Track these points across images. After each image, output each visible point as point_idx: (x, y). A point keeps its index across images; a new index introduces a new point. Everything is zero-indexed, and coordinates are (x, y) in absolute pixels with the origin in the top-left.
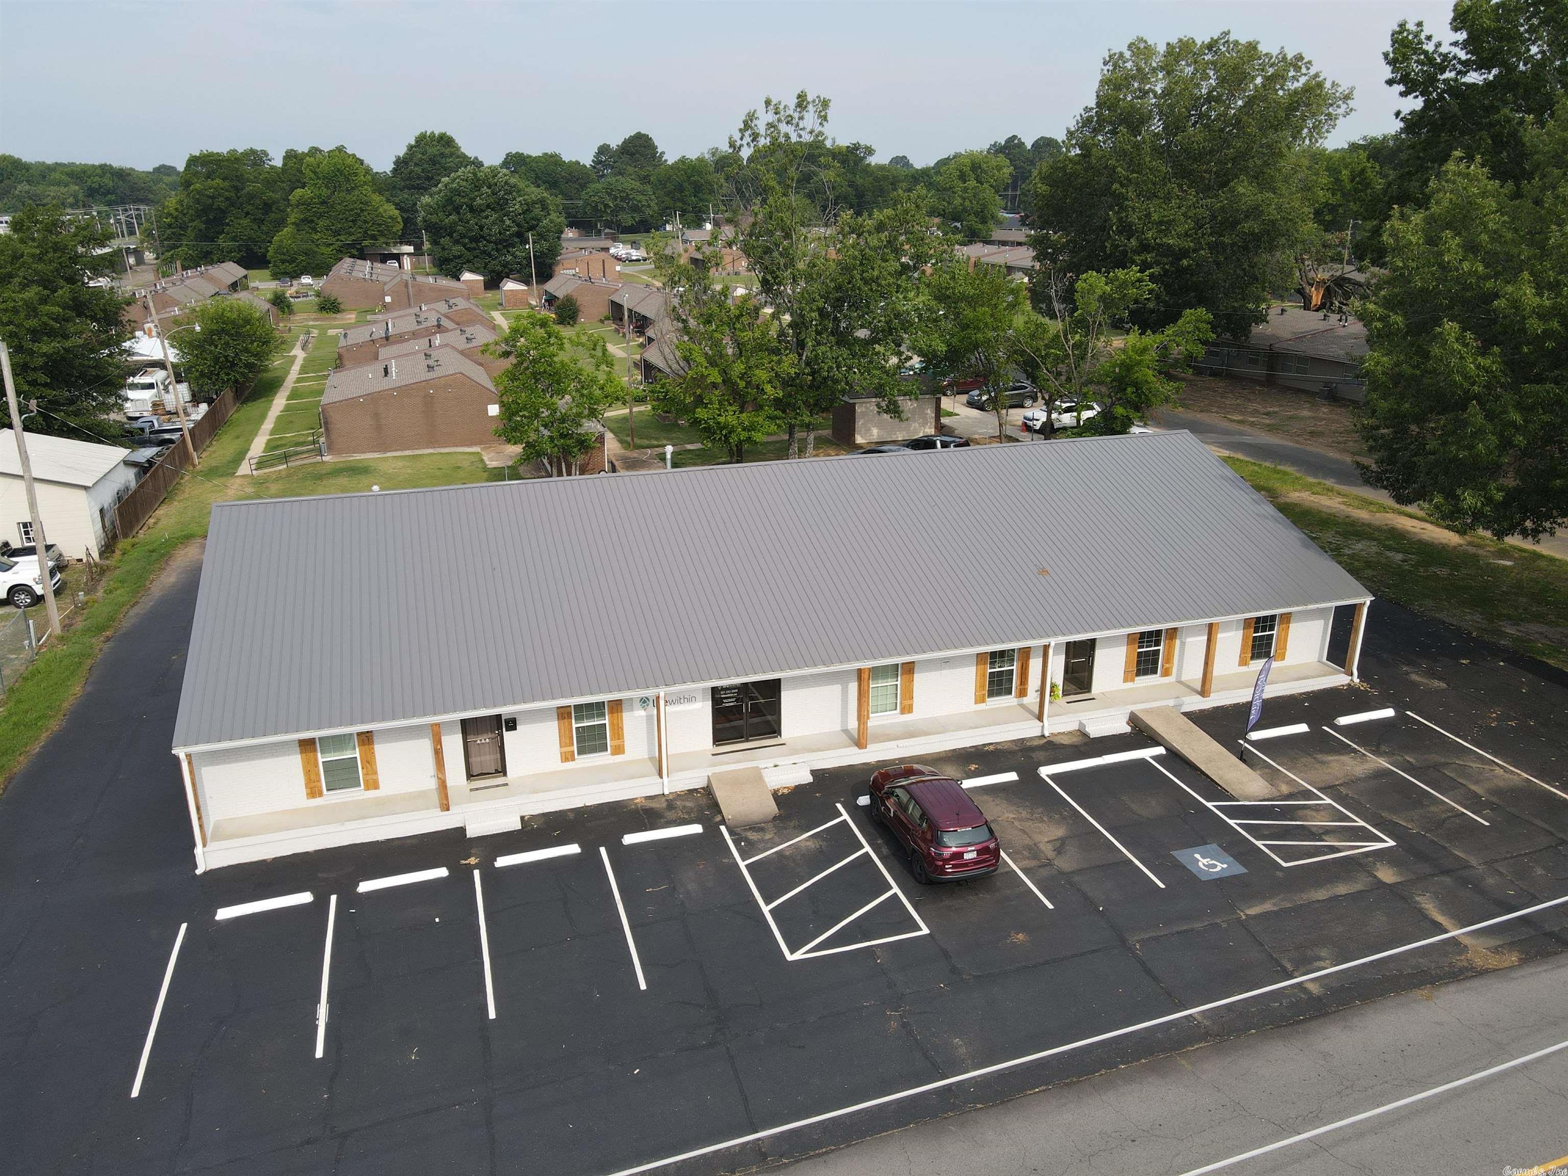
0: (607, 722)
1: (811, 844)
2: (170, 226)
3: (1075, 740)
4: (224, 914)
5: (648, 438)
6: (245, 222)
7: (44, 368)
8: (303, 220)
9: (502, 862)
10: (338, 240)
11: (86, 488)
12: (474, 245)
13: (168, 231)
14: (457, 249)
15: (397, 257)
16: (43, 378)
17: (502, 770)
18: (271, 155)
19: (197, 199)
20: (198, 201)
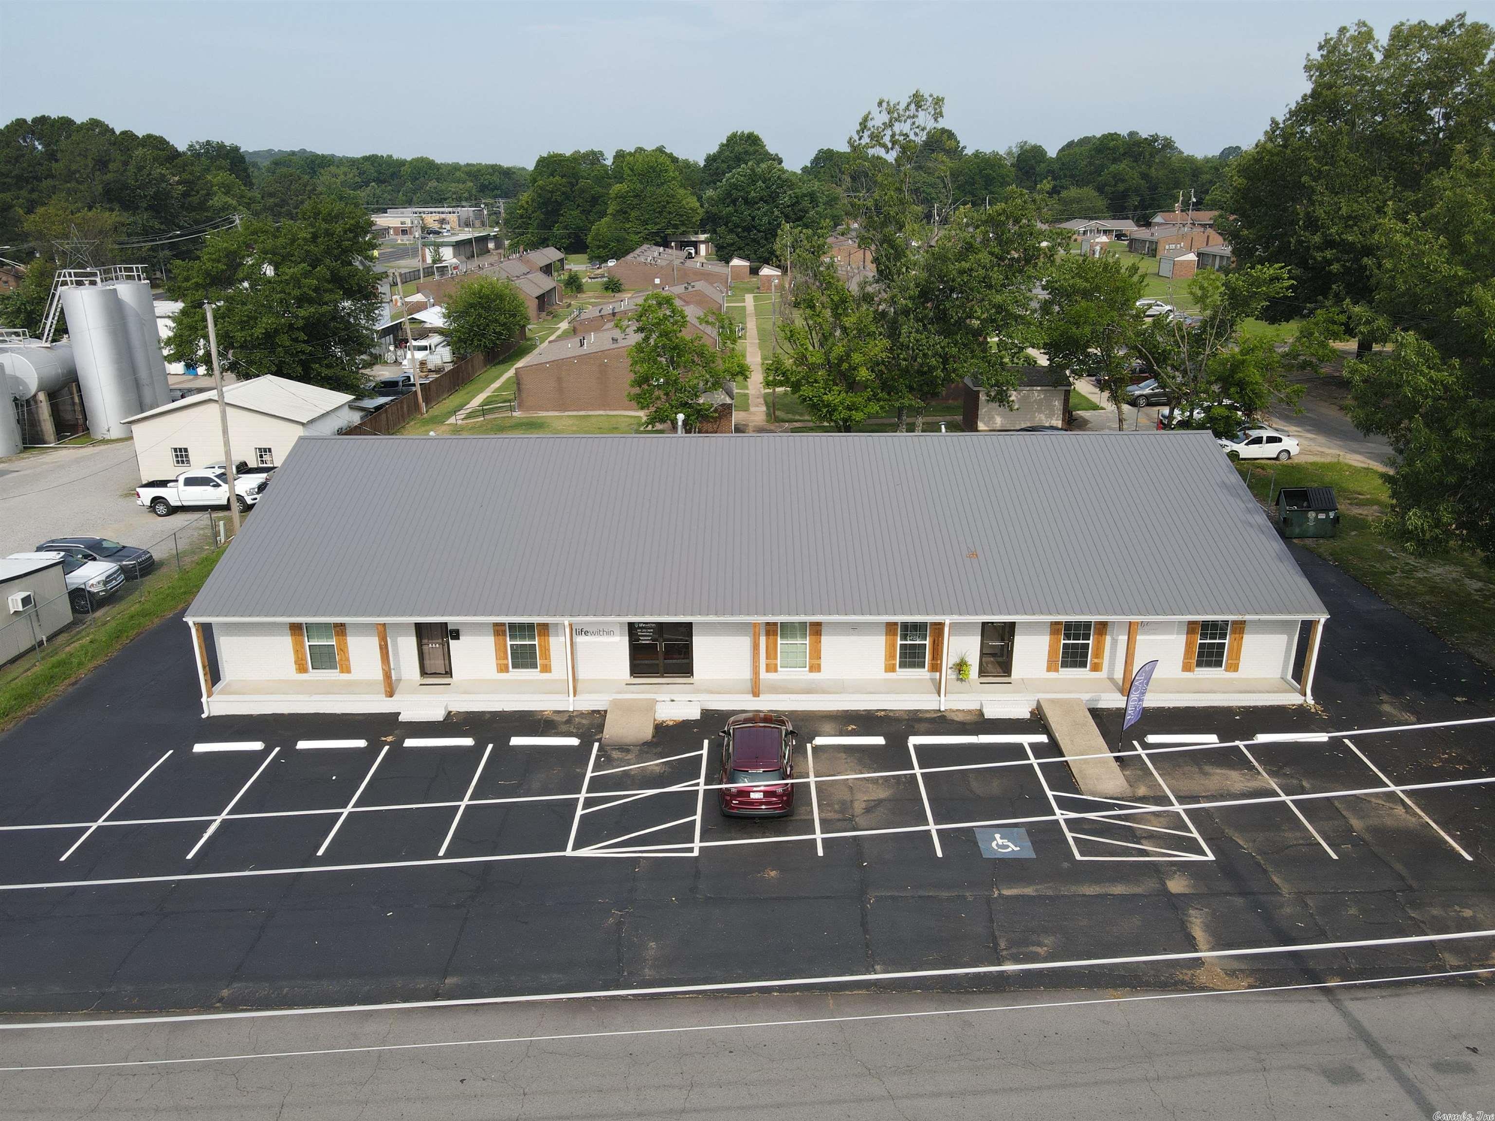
0: (536, 643)
1: (657, 769)
2: (522, 217)
3: (968, 718)
4: (199, 748)
5: (794, 413)
6: (575, 213)
7: (302, 329)
8: (618, 211)
9: (409, 743)
10: (645, 229)
11: (303, 424)
12: (746, 234)
13: (520, 221)
14: (730, 238)
15: (695, 245)
16: (303, 336)
17: (449, 673)
18: (606, 155)
19: (540, 194)
20: (540, 196)
